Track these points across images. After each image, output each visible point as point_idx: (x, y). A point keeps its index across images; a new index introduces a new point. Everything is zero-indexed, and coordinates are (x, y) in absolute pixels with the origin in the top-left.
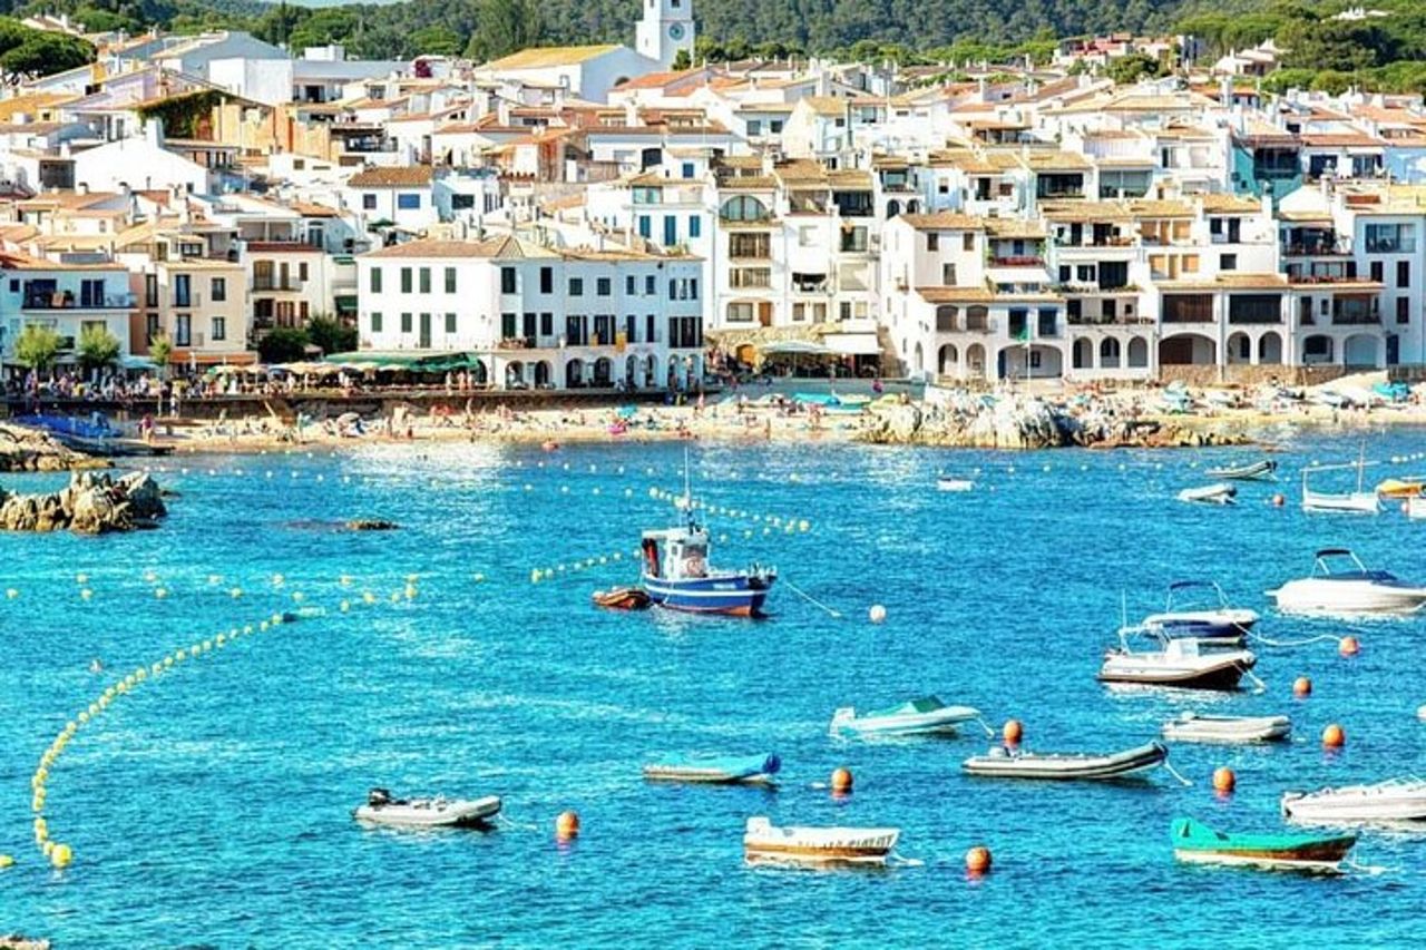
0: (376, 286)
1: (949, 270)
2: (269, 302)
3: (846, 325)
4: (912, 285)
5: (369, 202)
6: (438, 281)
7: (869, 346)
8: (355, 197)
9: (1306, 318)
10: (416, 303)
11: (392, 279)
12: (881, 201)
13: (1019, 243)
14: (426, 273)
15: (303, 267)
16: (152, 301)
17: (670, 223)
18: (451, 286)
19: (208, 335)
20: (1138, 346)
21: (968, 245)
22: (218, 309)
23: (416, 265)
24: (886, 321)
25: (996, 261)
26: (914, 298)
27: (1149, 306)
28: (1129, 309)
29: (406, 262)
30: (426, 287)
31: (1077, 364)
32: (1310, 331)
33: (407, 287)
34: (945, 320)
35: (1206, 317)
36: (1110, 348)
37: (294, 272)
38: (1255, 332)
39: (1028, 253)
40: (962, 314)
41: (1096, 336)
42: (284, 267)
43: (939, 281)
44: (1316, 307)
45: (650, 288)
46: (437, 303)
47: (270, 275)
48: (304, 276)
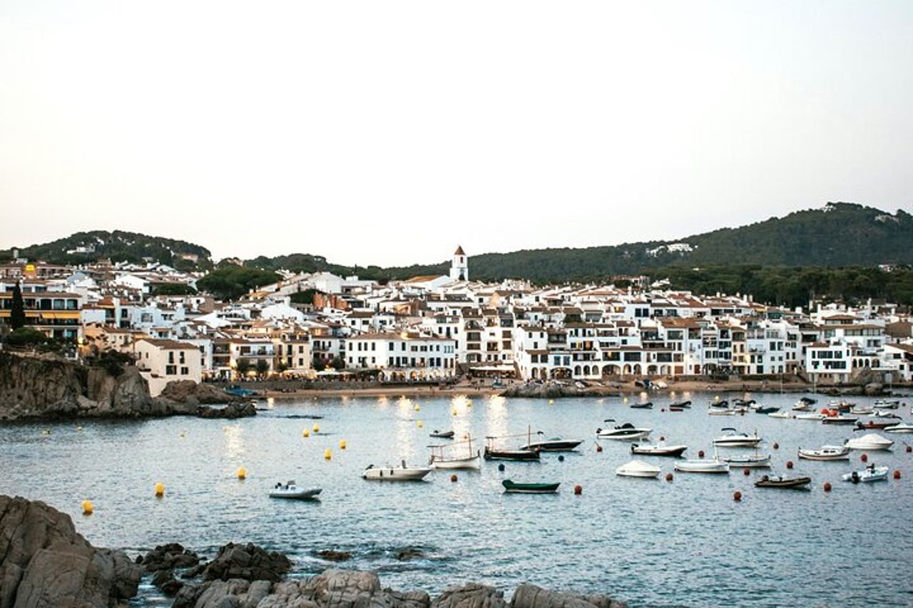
0: (351, 349)
1: (536, 345)
2: (319, 354)
3: (504, 361)
4: (525, 349)
5: (353, 323)
6: (370, 346)
7: (511, 368)
8: (349, 321)
9: (648, 360)
10: (363, 354)
11: (355, 346)
12: (516, 322)
13: (558, 336)
14: (366, 344)
15: (330, 343)
16: (280, 353)
17: (448, 329)
18: (373, 349)
19: (298, 363)
20: (595, 368)
21: (542, 336)
22: (301, 356)
23: (363, 342)
24: (517, 360)
25: (550, 341)
26: (525, 354)
27: (599, 355)
28: (593, 357)
29: (360, 341)
30: (366, 349)
31: (576, 374)
32: (650, 364)
33: (360, 349)
34: (534, 359)
35: (618, 359)
36: (586, 369)
37: (327, 344)
38: (632, 364)
39: (561, 339)
40: (539, 356)
41: (582, 364)
42: (324, 343)
43: (532, 348)
44: (652, 356)
45: (438, 349)
46: (369, 354)
47: (319, 345)
48: (330, 346)
